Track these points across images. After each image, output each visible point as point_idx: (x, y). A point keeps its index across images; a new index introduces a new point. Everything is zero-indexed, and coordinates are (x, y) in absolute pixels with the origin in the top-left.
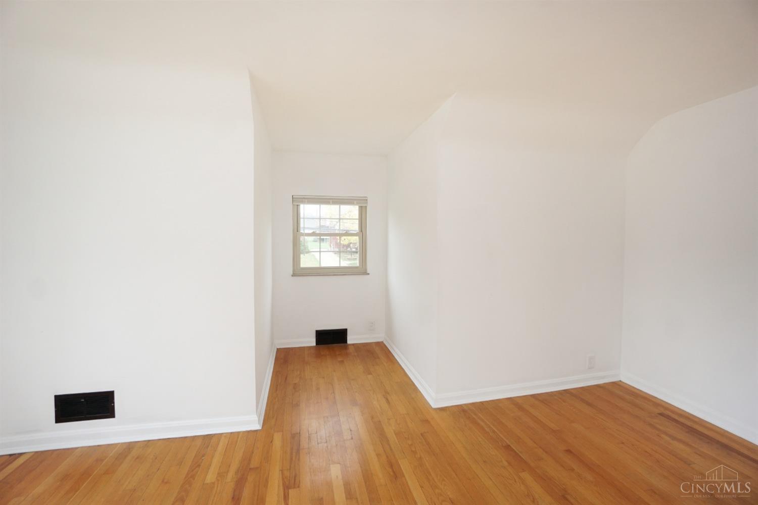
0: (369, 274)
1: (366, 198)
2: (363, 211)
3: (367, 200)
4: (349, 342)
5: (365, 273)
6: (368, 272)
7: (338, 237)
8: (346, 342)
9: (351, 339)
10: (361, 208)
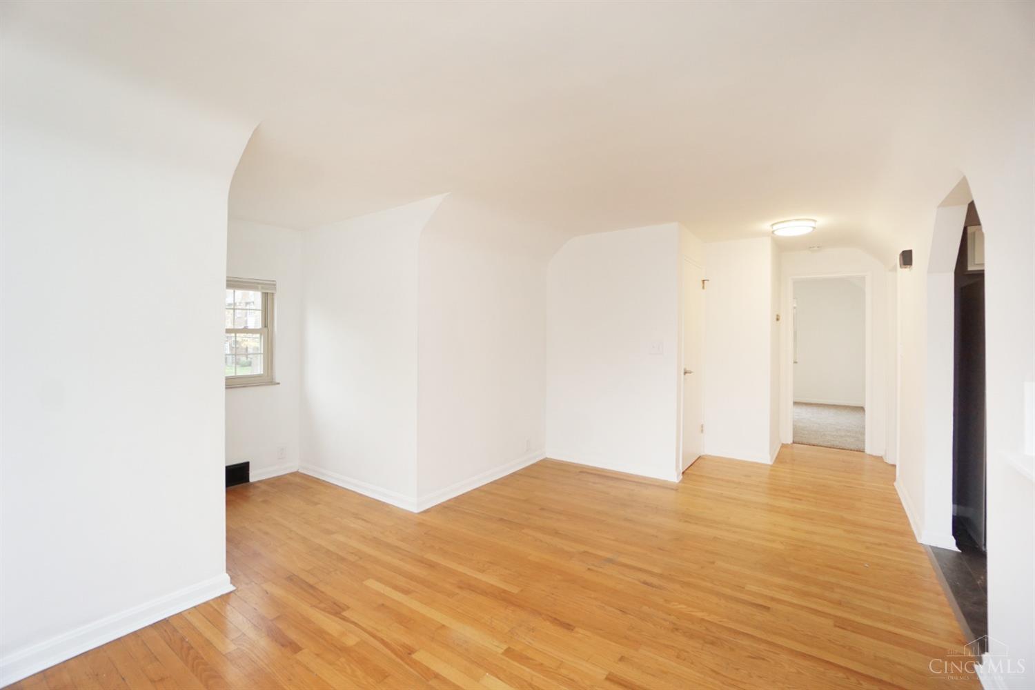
0: (279, 384)
1: (274, 283)
2: (267, 299)
3: (275, 285)
4: (252, 479)
5: (272, 382)
6: (277, 381)
7: (233, 335)
8: (248, 480)
9: (253, 477)
10: (266, 296)
